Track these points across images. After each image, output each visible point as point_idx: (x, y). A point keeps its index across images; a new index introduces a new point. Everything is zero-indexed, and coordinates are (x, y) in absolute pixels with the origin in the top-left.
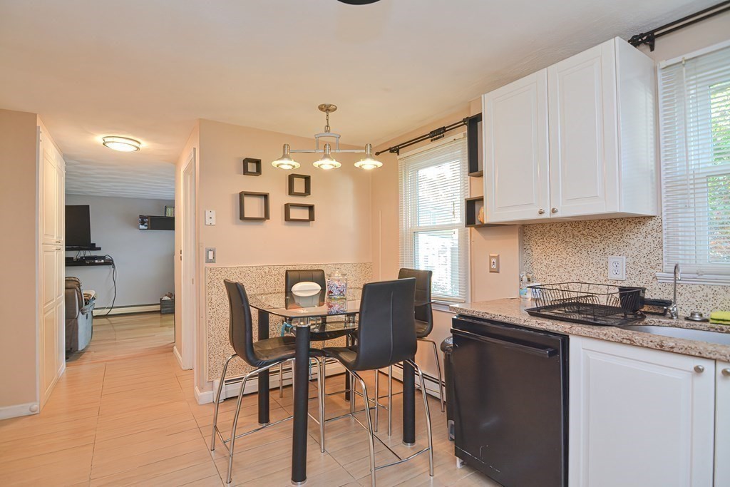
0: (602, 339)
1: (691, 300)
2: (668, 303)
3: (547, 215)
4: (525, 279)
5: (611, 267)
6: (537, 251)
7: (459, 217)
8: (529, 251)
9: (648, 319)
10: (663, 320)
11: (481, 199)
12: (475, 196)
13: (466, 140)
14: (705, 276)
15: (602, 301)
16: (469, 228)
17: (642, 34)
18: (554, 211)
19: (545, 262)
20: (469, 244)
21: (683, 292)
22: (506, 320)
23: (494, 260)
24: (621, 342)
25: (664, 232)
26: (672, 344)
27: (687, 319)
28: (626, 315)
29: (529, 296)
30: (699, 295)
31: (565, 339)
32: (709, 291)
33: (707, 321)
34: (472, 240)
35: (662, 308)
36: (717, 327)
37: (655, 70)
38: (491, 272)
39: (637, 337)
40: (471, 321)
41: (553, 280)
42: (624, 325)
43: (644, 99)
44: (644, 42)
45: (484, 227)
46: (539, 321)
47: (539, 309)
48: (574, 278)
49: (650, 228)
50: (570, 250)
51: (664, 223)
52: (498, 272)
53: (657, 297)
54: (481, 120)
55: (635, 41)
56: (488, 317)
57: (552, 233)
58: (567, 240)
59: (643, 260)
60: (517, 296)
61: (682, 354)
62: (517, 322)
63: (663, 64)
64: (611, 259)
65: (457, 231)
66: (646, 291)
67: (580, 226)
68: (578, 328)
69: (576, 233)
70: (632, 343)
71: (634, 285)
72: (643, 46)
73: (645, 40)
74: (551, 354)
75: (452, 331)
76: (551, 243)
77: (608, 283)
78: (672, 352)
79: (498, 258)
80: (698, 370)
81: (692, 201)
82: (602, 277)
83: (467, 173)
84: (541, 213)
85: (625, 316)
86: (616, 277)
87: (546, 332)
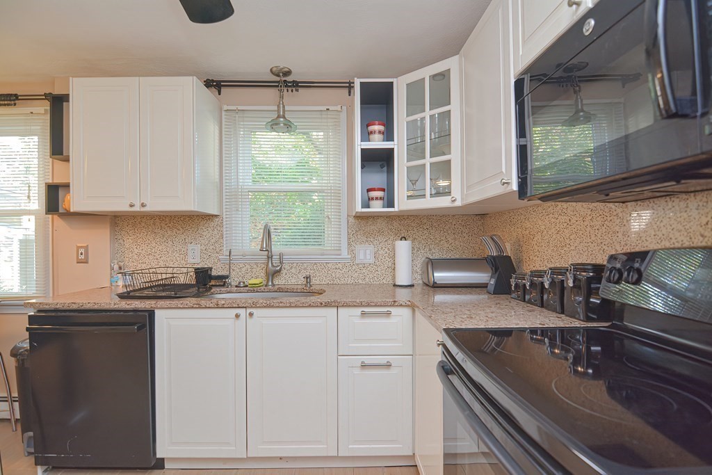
0: (180, 308)
1: (240, 273)
2: (227, 277)
3: (137, 208)
4: (116, 267)
5: (190, 253)
6: (128, 241)
7: (36, 203)
8: (121, 241)
9: (213, 290)
10: (223, 289)
11: (67, 186)
12: (57, 181)
13: (48, 117)
14: (247, 257)
15: (182, 280)
16: (50, 216)
17: (213, 80)
18: (143, 205)
19: (136, 251)
20: (51, 233)
21: (235, 268)
22: (96, 307)
23: (82, 250)
24: (193, 307)
25: (224, 227)
26: (223, 302)
27: (236, 286)
28: (199, 288)
29: (121, 283)
30: (244, 269)
31: (151, 314)
32: (249, 267)
33: (247, 286)
34: (55, 229)
35: (222, 280)
36: (252, 289)
37: (221, 109)
38: (78, 263)
39: (203, 302)
40: (53, 314)
41: (144, 266)
42: (197, 295)
43: (213, 129)
44: (214, 86)
45: (69, 215)
46: (128, 302)
47: (128, 293)
48: (162, 264)
49: (216, 224)
50: (158, 240)
51: (224, 220)
52: (87, 262)
53: (220, 274)
54: (68, 101)
55: (209, 84)
56: (75, 307)
57: (143, 224)
58: (156, 231)
59: (211, 247)
60: (108, 285)
61: (229, 307)
62: (107, 307)
63: (225, 107)
64: (190, 247)
65: (33, 218)
66: (213, 270)
67: (167, 219)
68: (161, 303)
69: (163, 225)
70: (200, 307)
71: (206, 266)
72: (213, 89)
73: (214, 84)
74: (139, 329)
75: (28, 329)
76: (142, 234)
77: (188, 266)
78: (224, 308)
79: (86, 248)
80: (237, 316)
81: (240, 206)
82: (183, 262)
83: (49, 154)
84: (131, 206)
85: (198, 290)
86: (193, 261)
87: (135, 311)
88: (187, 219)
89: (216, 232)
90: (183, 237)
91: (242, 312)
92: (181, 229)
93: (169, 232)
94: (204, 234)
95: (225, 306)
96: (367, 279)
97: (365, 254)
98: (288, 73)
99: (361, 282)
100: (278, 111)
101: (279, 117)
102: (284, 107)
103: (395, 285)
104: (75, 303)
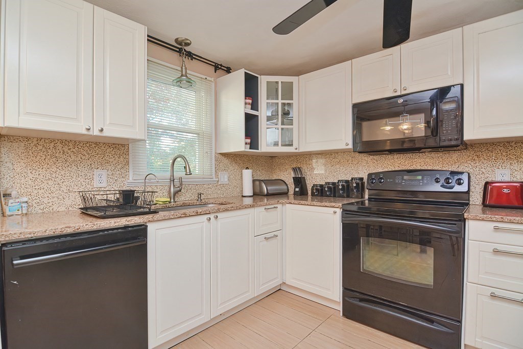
5: (97, 178)
25: (130, 155)
26: (201, 211)
49: (122, 152)
50: (59, 165)
51: (130, 149)
58: (57, 155)
59: (118, 173)
64: (97, 172)
69: (66, 150)
82: (89, 186)
86: (100, 185)
87: (126, 227)
88: (93, 146)
89: (122, 159)
90: (89, 163)
91: (212, 216)
92: (86, 154)
93: (73, 157)
94: (111, 160)
95: (202, 213)
96: (225, 195)
97: (224, 177)
98: (188, 44)
99: (222, 196)
100: (182, 71)
101: (182, 75)
102: (186, 69)
103: (242, 196)
104: (69, 227)
